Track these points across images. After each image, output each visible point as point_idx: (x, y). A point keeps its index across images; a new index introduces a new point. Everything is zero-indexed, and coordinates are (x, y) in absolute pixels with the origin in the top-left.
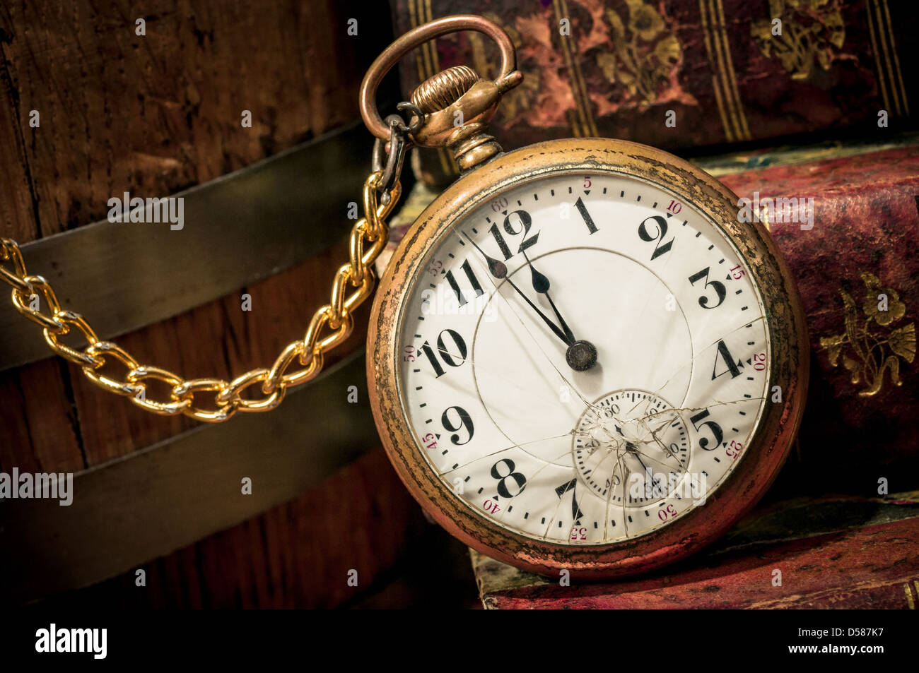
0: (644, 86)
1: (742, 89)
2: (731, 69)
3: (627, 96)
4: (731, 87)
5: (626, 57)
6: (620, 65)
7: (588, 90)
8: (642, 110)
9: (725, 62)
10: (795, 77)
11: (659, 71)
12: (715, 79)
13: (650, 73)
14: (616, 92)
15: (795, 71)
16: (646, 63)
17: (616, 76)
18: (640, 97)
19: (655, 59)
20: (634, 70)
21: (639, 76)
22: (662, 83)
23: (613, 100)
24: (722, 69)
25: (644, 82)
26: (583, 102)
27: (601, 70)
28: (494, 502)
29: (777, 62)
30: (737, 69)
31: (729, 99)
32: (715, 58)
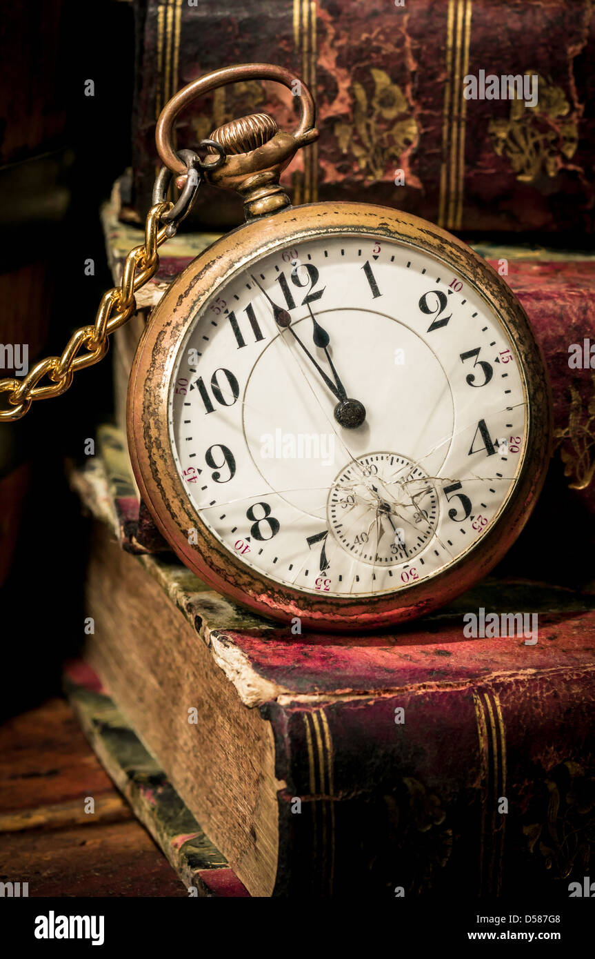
0: (374, 161)
1: (468, 181)
2: (462, 161)
3: (356, 169)
4: (457, 177)
5: (363, 131)
6: (355, 138)
7: (319, 157)
8: (367, 184)
9: (458, 153)
10: (520, 178)
11: (392, 150)
12: (444, 167)
13: (383, 151)
14: (347, 163)
15: (522, 172)
16: (382, 140)
17: (349, 148)
18: (368, 171)
19: (391, 138)
20: (368, 145)
21: (372, 151)
22: (392, 162)
23: (340, 170)
24: (453, 159)
25: (376, 157)
26: (311, 167)
27: (337, 139)
28: (246, 543)
29: (507, 161)
30: (467, 161)
31: (453, 188)
32: (449, 148)
